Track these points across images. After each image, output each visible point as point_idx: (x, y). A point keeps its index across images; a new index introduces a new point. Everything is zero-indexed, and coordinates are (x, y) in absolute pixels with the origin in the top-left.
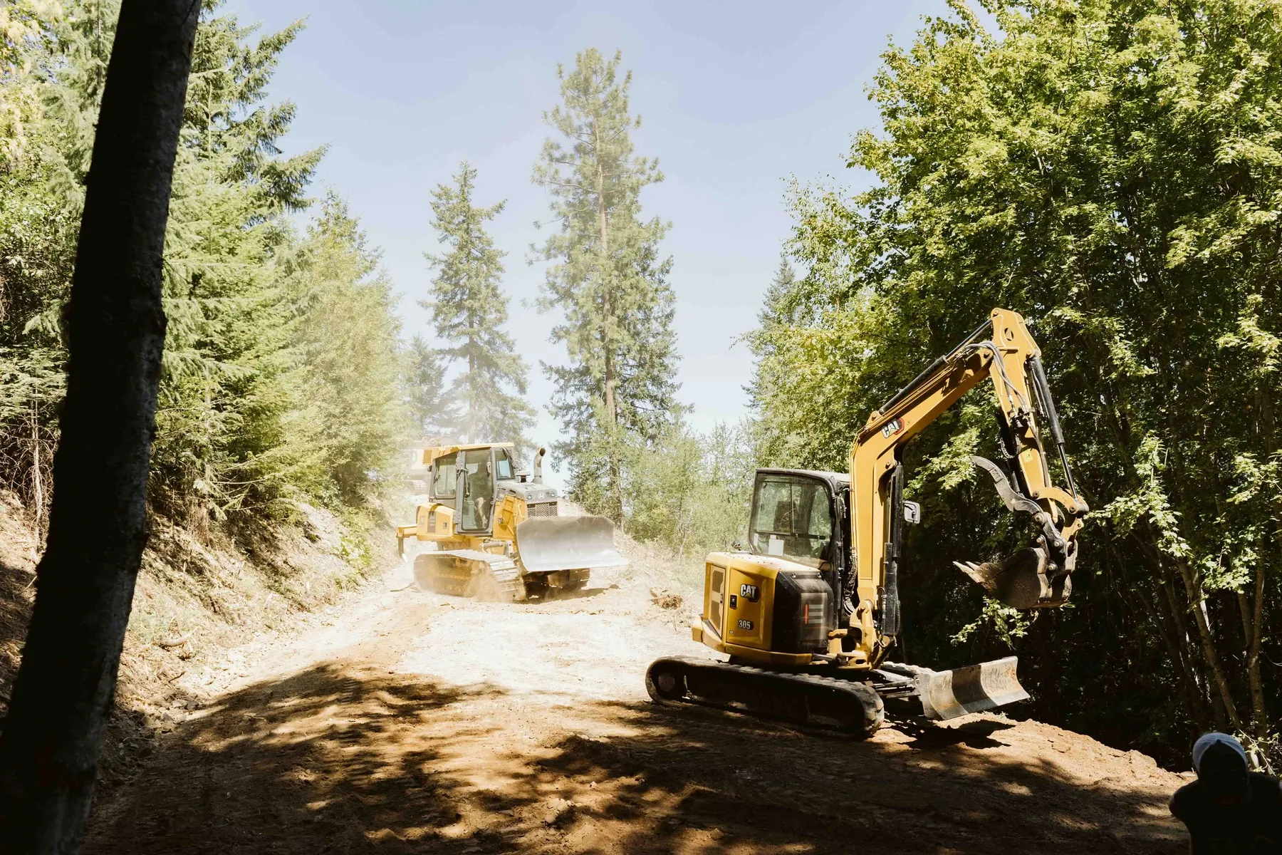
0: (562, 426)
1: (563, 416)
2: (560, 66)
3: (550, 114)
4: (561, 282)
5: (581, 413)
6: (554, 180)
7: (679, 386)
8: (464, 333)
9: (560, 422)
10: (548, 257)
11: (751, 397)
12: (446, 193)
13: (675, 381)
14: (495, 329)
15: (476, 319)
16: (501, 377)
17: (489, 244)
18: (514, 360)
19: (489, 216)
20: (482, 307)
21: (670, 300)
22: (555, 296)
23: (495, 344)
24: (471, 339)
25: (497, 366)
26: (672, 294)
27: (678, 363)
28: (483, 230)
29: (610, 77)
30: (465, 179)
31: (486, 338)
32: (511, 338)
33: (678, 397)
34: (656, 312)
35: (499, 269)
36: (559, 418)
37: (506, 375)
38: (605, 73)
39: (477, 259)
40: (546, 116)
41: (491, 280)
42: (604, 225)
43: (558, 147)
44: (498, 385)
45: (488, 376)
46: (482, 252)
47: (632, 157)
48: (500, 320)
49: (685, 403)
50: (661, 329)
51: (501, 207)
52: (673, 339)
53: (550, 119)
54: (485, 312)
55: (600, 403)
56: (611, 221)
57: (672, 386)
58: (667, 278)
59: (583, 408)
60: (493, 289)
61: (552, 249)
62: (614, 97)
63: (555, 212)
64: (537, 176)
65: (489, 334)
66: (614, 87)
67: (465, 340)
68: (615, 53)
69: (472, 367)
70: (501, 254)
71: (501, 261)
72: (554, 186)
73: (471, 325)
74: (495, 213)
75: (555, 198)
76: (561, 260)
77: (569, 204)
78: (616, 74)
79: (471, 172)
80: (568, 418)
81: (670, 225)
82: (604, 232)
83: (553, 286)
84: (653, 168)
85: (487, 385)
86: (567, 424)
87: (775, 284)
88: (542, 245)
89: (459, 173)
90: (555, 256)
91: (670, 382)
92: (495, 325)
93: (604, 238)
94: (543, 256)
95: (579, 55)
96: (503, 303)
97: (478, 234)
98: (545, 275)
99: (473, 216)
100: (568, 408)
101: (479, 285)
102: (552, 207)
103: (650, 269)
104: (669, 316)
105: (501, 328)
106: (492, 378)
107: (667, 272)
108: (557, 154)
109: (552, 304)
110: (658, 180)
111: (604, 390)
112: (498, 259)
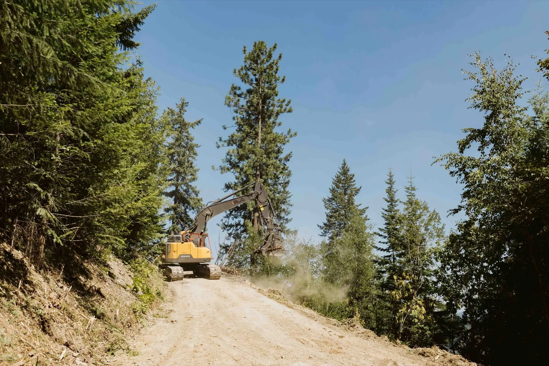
0: (228, 235)
1: (228, 230)
2: (245, 47)
3: (237, 71)
4: (235, 159)
5: (237, 230)
6: (236, 105)
7: (291, 220)
8: (173, 184)
9: (226, 233)
10: (229, 145)
11: (322, 231)
12: (172, 112)
13: (289, 217)
14: (190, 184)
15: (180, 178)
16: (190, 209)
17: (192, 139)
18: (199, 201)
19: (192, 126)
20: (184, 171)
21: (289, 175)
22: (230, 166)
23: (188, 192)
24: (177, 188)
25: (189, 203)
26: (290, 172)
27: (290, 208)
28: (189, 132)
29: (270, 56)
30: (182, 106)
31: (185, 188)
32: (197, 189)
33: (288, 226)
34: (281, 181)
35: (195, 154)
36: (226, 231)
37: (193, 208)
38: (267, 54)
39: (184, 147)
40: (235, 72)
41: (190, 159)
42: (260, 131)
43: (239, 89)
44: (188, 213)
45: (183, 208)
46: (187, 143)
47: (276, 98)
48: (194, 179)
49: (292, 229)
50: (282, 190)
51: (199, 122)
52: (288, 195)
53: (237, 73)
54: (186, 174)
55: (250, 224)
56: (264, 130)
57: (287, 220)
58: (288, 164)
59: (239, 227)
60: (191, 164)
61: (231, 141)
62: (271, 67)
63: (235, 121)
64: (227, 102)
65: (186, 187)
66: (271, 61)
67: (173, 188)
68: (274, 45)
69: (175, 203)
70: (197, 146)
71: (196, 149)
72: (235, 108)
73: (178, 180)
74: (196, 125)
75: (235, 115)
76: (235, 147)
77: (242, 119)
78: (273, 55)
79: (185, 103)
80: (230, 232)
81: (296, 134)
82: (260, 134)
83: (229, 161)
84: (287, 105)
85: (182, 213)
86: (230, 234)
87: (338, 174)
88: (226, 138)
89: (180, 103)
90: (232, 145)
91: (286, 217)
92: (190, 181)
93: (260, 137)
94: (226, 144)
95: (255, 43)
96: (195, 171)
97: (186, 134)
98: (226, 155)
99: (185, 125)
100: (231, 226)
101: (184, 160)
102: (234, 118)
103: (279, 157)
104: (288, 183)
105: (193, 184)
106: (185, 209)
107: (288, 160)
108: (238, 92)
109: (228, 169)
110: (290, 111)
111: (253, 218)
112: (195, 148)
